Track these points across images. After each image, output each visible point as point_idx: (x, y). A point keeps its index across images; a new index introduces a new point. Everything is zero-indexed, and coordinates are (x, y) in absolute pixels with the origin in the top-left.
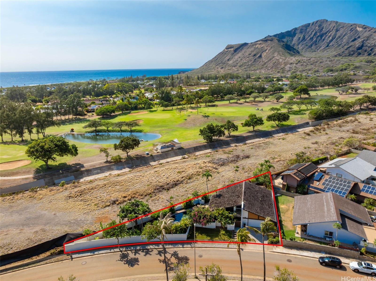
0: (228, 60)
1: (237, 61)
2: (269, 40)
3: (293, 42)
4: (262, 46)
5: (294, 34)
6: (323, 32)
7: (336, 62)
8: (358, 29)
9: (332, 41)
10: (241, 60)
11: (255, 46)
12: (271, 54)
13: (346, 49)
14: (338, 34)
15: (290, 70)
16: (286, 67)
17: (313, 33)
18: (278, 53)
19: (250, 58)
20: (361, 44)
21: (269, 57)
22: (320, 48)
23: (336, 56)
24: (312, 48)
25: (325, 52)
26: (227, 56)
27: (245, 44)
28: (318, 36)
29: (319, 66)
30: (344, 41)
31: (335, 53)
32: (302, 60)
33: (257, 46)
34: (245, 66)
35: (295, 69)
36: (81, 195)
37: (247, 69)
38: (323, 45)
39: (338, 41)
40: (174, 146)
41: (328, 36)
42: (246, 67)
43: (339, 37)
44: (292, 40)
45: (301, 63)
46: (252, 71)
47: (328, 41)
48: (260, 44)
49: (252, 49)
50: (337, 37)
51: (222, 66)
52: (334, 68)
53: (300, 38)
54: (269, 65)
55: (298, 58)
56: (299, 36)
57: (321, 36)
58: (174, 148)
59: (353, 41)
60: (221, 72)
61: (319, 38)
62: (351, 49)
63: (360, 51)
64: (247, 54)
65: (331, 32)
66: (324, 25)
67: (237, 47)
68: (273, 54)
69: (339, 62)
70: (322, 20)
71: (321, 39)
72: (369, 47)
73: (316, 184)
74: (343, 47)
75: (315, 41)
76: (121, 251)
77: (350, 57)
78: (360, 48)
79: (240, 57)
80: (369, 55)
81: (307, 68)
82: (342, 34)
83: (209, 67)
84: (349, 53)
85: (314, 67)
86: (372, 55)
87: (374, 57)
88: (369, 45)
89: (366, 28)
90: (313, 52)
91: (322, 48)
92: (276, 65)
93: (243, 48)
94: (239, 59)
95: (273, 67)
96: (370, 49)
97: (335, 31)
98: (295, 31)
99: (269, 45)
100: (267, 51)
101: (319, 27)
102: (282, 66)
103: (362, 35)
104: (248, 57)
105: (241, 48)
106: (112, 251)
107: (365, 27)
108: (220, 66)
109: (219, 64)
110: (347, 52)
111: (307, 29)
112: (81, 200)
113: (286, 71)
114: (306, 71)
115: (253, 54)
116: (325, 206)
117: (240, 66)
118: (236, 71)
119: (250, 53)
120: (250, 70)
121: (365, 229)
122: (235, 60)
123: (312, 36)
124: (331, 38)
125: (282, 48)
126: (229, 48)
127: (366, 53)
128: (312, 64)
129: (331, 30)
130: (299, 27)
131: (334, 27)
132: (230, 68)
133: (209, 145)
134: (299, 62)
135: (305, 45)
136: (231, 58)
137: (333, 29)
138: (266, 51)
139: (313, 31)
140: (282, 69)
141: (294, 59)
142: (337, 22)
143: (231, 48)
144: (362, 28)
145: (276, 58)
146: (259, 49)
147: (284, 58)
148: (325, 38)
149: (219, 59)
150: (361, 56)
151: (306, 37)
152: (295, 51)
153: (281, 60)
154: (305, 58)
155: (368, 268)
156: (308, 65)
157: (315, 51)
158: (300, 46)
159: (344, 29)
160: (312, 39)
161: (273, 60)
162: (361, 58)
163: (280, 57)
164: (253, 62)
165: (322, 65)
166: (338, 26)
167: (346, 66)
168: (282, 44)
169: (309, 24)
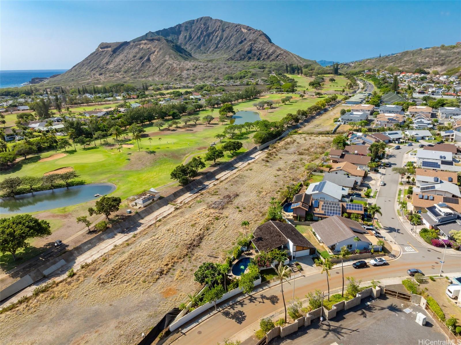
0: (107, 63)
1: (120, 64)
2: (155, 40)
3: (180, 41)
4: (149, 46)
5: (179, 33)
6: (209, 31)
7: (234, 69)
8: (243, 30)
9: (220, 42)
10: (125, 64)
11: (139, 46)
12: (161, 57)
13: (237, 53)
14: (225, 35)
15: (188, 78)
16: (183, 74)
17: (200, 32)
18: (170, 56)
19: (136, 61)
20: (250, 47)
21: (159, 61)
22: (209, 49)
23: (228, 60)
24: (201, 49)
25: (216, 54)
26: (103, 58)
27: (126, 43)
28: (205, 36)
29: (218, 73)
30: (232, 42)
31: (226, 56)
32: (199, 66)
33: (142, 46)
34: (131, 71)
35: (193, 77)
36: (115, 277)
37: (135, 76)
38: (212, 46)
39: (226, 43)
40: (153, 196)
41: (215, 36)
42: (133, 73)
43: (226, 38)
44: (178, 38)
45: (199, 69)
46: (142, 78)
47: (217, 42)
48: (145, 44)
49: (136, 50)
50: (224, 38)
51: (101, 72)
52: (234, 76)
53: (186, 36)
54: (162, 71)
55: (194, 63)
56: (185, 35)
57: (209, 35)
58: (155, 199)
59: (241, 43)
60: (101, 79)
61: (207, 37)
62: (241, 52)
63: (250, 55)
64: (131, 56)
65: (218, 32)
66: (209, 23)
67: (115, 47)
68: (164, 57)
69: (237, 69)
70: (206, 17)
71: (209, 39)
72: (257, 51)
73: (317, 211)
74: (232, 49)
75: (202, 41)
76: (220, 311)
77: (242, 62)
78: (249, 52)
79: (122, 60)
80: (259, 59)
81: (206, 75)
82: (228, 35)
83: (81, 72)
84: (240, 57)
85: (214, 74)
86: (261, 59)
87: (263, 62)
88: (257, 49)
89: (250, 30)
90: (203, 53)
91: (212, 49)
92: (170, 71)
93: (123, 48)
94: (122, 63)
95: (167, 73)
96: (259, 53)
97: (221, 31)
98: (179, 28)
99: (156, 45)
100: (156, 53)
101: (204, 25)
102: (178, 72)
103: (248, 36)
104: (133, 61)
105: (121, 49)
106: (212, 314)
107: (249, 28)
108: (97, 72)
109: (95, 68)
110: (238, 56)
111: (192, 26)
112: (122, 282)
113: (184, 78)
114: (206, 78)
115: (138, 56)
116: (340, 227)
117: (125, 72)
118: (121, 79)
119: (135, 54)
120: (139, 77)
121: (367, 237)
122: (116, 63)
123: (199, 34)
124: (218, 39)
125: (172, 50)
126: (104, 48)
127: (255, 57)
128: (210, 71)
129: (217, 30)
130: (183, 23)
131: (219, 26)
132: (111, 74)
133: (186, 188)
134: (196, 67)
135: (193, 45)
136: (111, 60)
137: (219, 29)
138: (154, 53)
139: (199, 30)
140: (179, 76)
141: (189, 64)
142: (221, 21)
143: (107, 47)
144: (247, 29)
145: (168, 61)
146: (145, 50)
147: (178, 62)
148: (212, 38)
149: (93, 61)
150: (251, 61)
151: (193, 36)
152: (187, 53)
153: (175, 65)
154: (201, 64)
155: (381, 261)
156: (206, 72)
157: (205, 53)
158: (187, 46)
159: (230, 29)
160: (199, 38)
161: (166, 65)
162: (252, 63)
163: (172, 61)
164: (141, 67)
165: (222, 72)
166: (224, 26)
167: (244, 72)
168: (172, 45)
169: (194, 20)
